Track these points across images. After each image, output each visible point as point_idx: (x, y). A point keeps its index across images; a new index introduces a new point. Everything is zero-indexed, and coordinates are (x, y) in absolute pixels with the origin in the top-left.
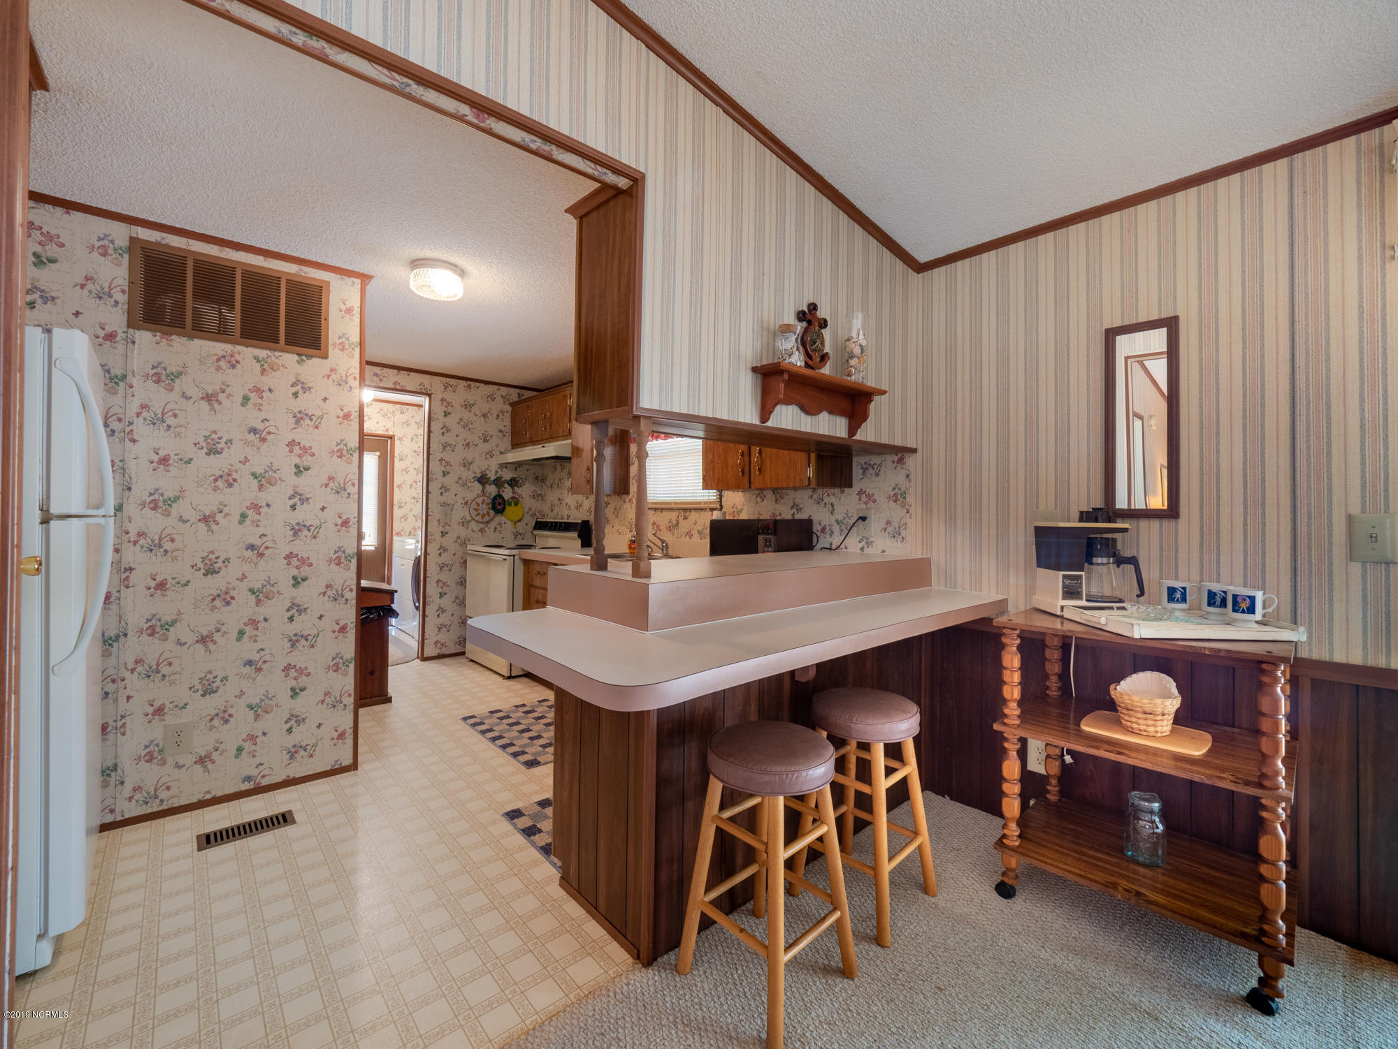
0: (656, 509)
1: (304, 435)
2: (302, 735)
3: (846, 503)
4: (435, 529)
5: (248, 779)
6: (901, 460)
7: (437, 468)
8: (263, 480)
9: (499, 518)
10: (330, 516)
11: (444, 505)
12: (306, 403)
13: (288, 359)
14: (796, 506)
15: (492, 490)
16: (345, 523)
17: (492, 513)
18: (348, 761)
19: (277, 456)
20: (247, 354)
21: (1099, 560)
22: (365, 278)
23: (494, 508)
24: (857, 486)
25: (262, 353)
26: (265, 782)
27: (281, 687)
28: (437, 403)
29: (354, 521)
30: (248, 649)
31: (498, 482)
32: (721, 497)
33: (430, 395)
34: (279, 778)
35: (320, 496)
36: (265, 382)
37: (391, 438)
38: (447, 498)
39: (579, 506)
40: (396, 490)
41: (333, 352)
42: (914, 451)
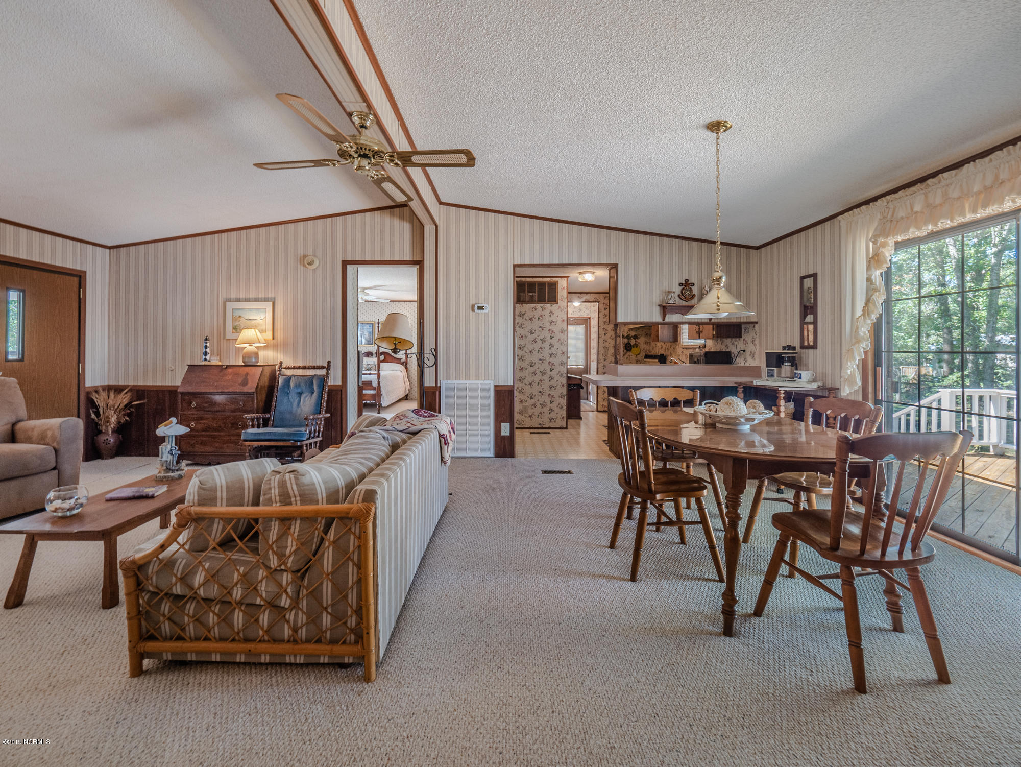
0: (686, 348)
1: (553, 328)
2: (553, 415)
3: (740, 344)
4: (601, 358)
5: (540, 424)
6: (754, 327)
7: (602, 332)
8: (543, 341)
9: (629, 353)
10: (559, 351)
11: (605, 347)
12: (553, 318)
13: (548, 305)
14: (727, 346)
15: (626, 340)
16: (563, 353)
17: (625, 351)
18: (565, 426)
19: (547, 334)
20: (539, 306)
21: (786, 364)
22: (567, 277)
23: (626, 349)
24: (744, 337)
25: (542, 305)
26: (544, 426)
27: (548, 400)
28: (602, 305)
29: (565, 352)
30: (540, 388)
31: (628, 337)
32: (705, 342)
33: (599, 302)
34: (548, 426)
35: (557, 345)
36: (543, 313)
37: (589, 318)
38: (606, 344)
39: (662, 347)
40: (592, 341)
41: (559, 302)
42: (757, 323)
